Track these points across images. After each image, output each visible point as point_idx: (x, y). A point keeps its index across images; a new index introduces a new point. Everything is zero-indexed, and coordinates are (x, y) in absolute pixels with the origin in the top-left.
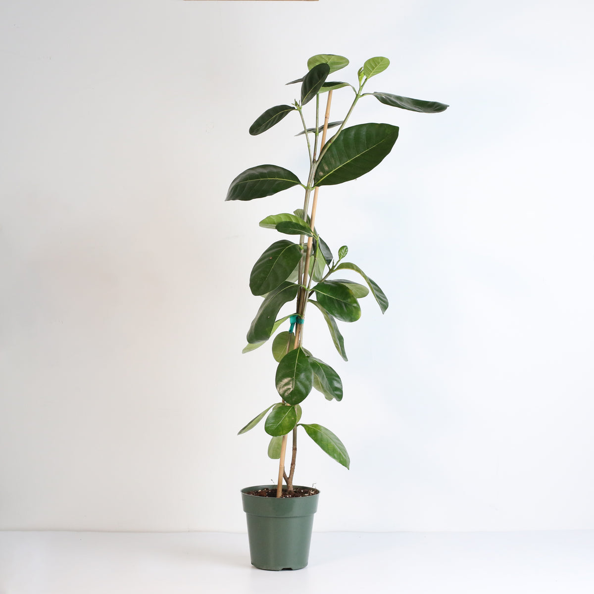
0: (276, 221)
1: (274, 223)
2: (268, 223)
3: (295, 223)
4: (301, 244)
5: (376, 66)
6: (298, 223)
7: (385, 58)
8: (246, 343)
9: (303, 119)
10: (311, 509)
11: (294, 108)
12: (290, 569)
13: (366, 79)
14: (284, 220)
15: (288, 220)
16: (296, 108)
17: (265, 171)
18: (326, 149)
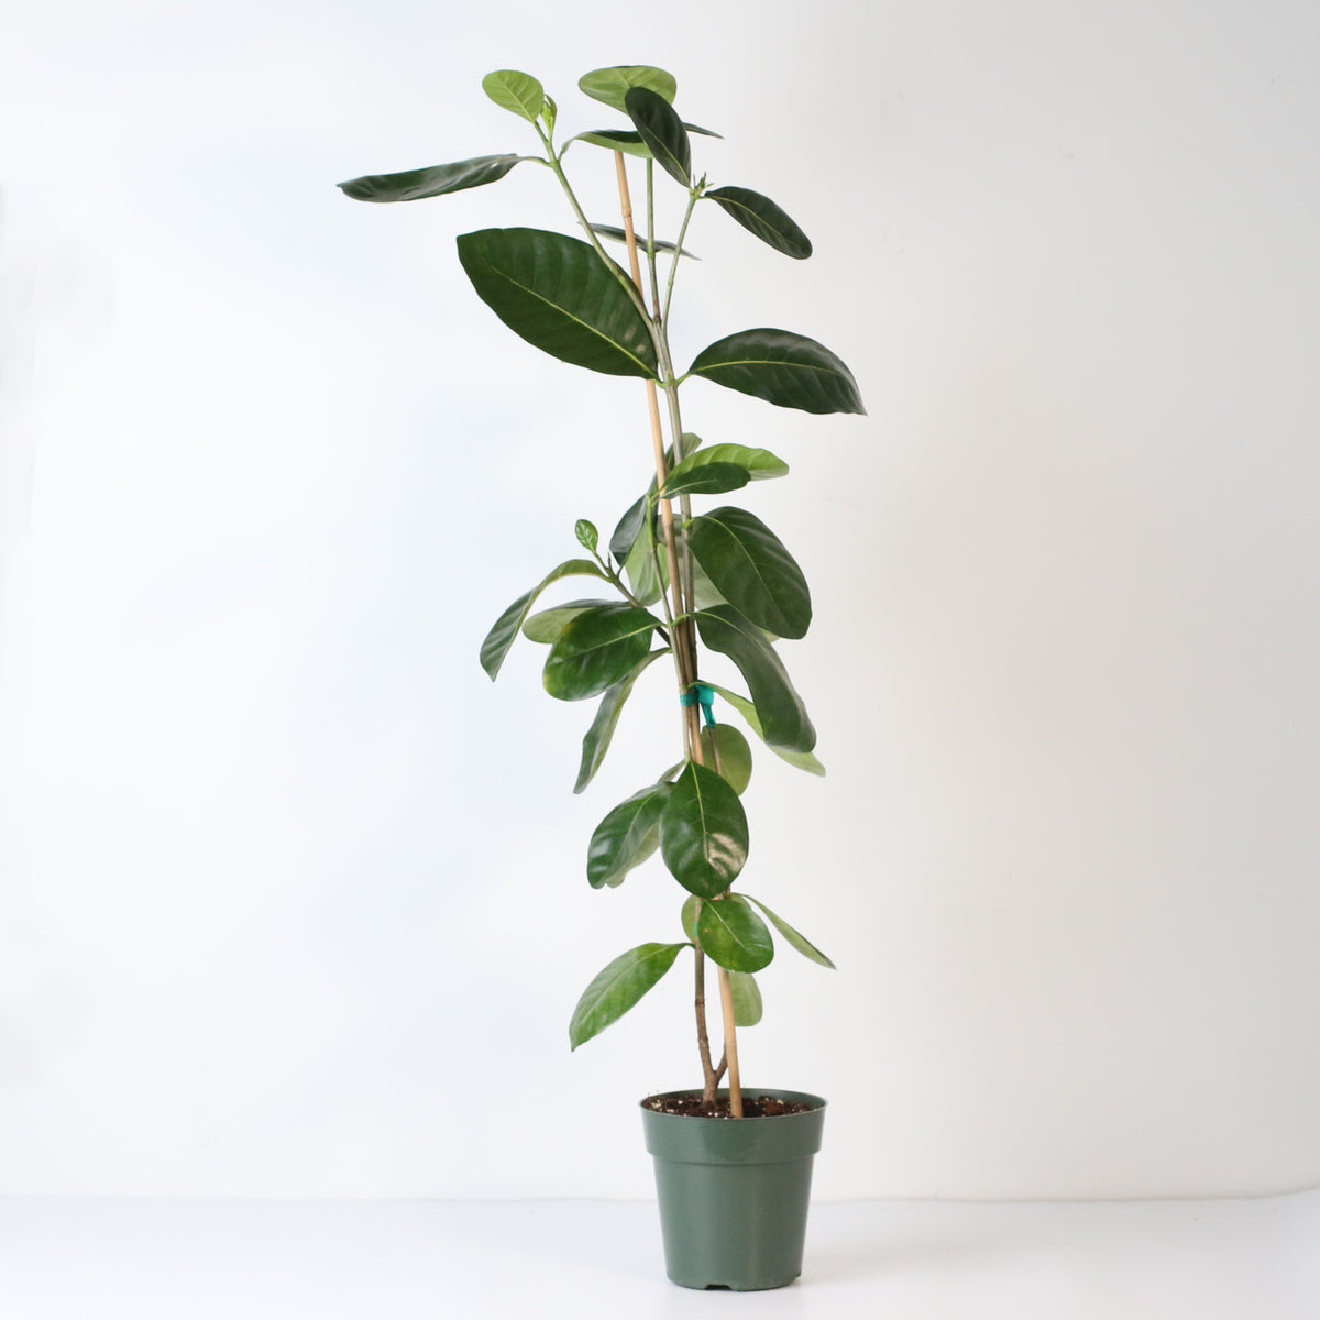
17: (772, 343)
18: (625, 285)
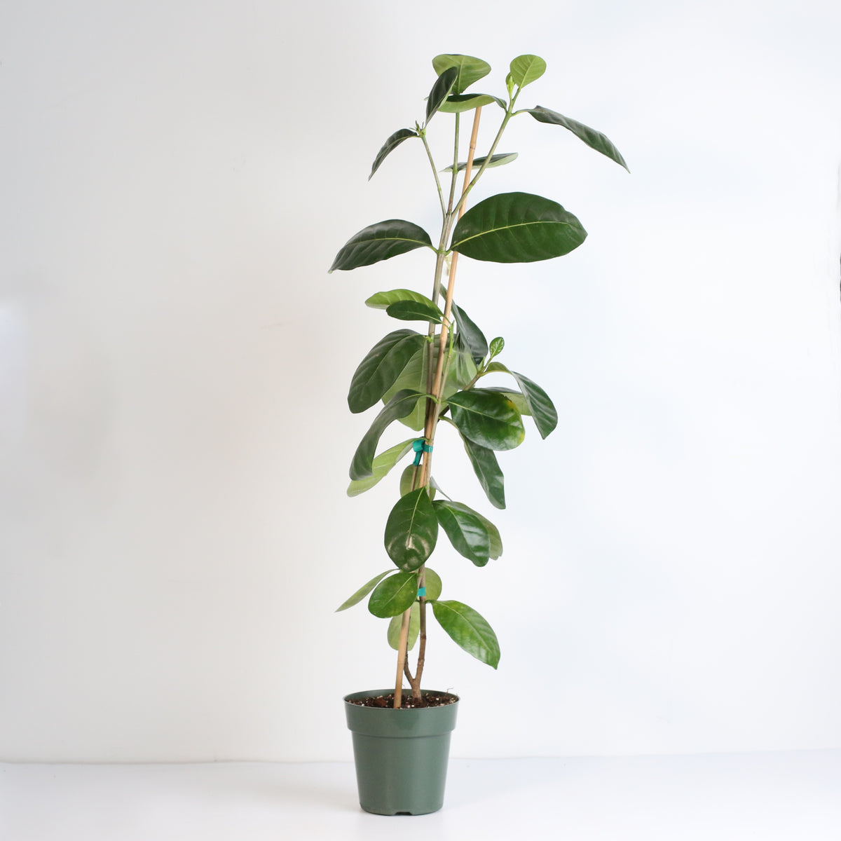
0: (389, 300)
1: (387, 303)
2: (378, 304)
3: (418, 303)
4: (430, 335)
5: (527, 69)
6: (422, 302)
7: (535, 56)
8: (348, 481)
9: (428, 150)
10: (446, 725)
11: (415, 134)
12: (408, 814)
13: (518, 90)
14: (401, 298)
15: (408, 299)
16: (418, 135)
